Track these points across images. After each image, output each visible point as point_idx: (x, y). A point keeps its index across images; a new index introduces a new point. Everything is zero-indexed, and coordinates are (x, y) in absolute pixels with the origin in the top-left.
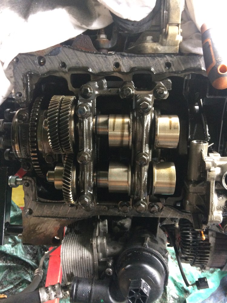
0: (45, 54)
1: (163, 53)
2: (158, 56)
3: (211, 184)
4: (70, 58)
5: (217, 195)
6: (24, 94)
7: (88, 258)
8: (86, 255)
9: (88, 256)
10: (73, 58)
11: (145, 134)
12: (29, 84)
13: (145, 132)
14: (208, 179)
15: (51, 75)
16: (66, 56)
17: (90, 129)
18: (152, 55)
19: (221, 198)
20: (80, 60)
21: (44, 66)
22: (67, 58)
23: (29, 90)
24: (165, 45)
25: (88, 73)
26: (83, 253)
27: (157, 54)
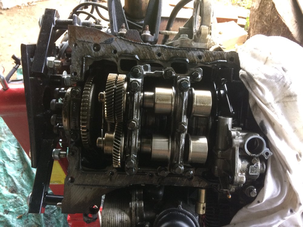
0: (100, 42)
1: (196, 47)
2: (192, 50)
3: (236, 149)
4: (121, 46)
5: (241, 159)
6: (79, 73)
7: (127, 222)
8: (125, 218)
9: (127, 219)
10: (123, 47)
11: (184, 107)
12: (84, 65)
13: (184, 105)
14: (234, 145)
15: (104, 59)
16: (117, 45)
17: (139, 101)
18: (188, 49)
19: (244, 162)
20: (129, 49)
21: (98, 52)
22: (118, 46)
23: (84, 70)
24: (198, 42)
25: (135, 59)
26: (123, 216)
27: (191, 48)
